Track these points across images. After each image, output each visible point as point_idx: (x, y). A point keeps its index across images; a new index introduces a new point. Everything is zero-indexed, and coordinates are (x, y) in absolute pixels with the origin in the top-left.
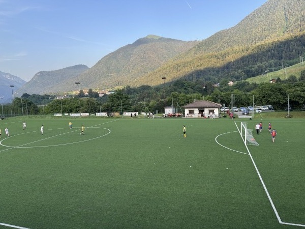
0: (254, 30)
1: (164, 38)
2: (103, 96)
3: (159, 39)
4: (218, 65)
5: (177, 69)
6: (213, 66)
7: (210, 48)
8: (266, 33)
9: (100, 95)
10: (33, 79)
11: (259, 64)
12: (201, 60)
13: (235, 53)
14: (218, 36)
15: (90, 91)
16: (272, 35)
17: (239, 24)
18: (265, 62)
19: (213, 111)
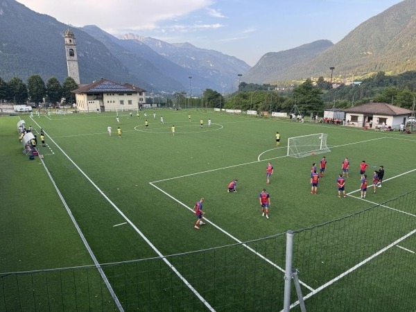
2: (338, 88)
9: (335, 86)
10: (258, 63)
15: (321, 79)
19: (384, 120)
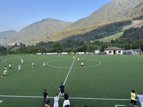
0: (96, 19)
1: (56, 20)
2: (28, 46)
3: (54, 20)
4: (82, 33)
5: (64, 34)
6: (80, 34)
7: (78, 26)
8: (101, 21)
9: (26, 46)
11: (100, 34)
12: (74, 31)
13: (89, 28)
14: (81, 21)
15: (21, 44)
16: (104, 22)
17: (90, 16)
18: (103, 33)
19: (120, 52)
